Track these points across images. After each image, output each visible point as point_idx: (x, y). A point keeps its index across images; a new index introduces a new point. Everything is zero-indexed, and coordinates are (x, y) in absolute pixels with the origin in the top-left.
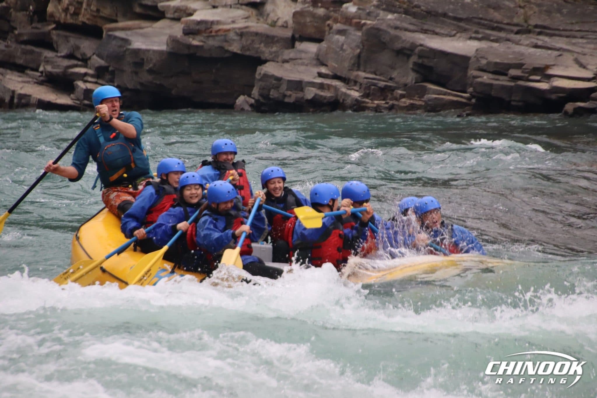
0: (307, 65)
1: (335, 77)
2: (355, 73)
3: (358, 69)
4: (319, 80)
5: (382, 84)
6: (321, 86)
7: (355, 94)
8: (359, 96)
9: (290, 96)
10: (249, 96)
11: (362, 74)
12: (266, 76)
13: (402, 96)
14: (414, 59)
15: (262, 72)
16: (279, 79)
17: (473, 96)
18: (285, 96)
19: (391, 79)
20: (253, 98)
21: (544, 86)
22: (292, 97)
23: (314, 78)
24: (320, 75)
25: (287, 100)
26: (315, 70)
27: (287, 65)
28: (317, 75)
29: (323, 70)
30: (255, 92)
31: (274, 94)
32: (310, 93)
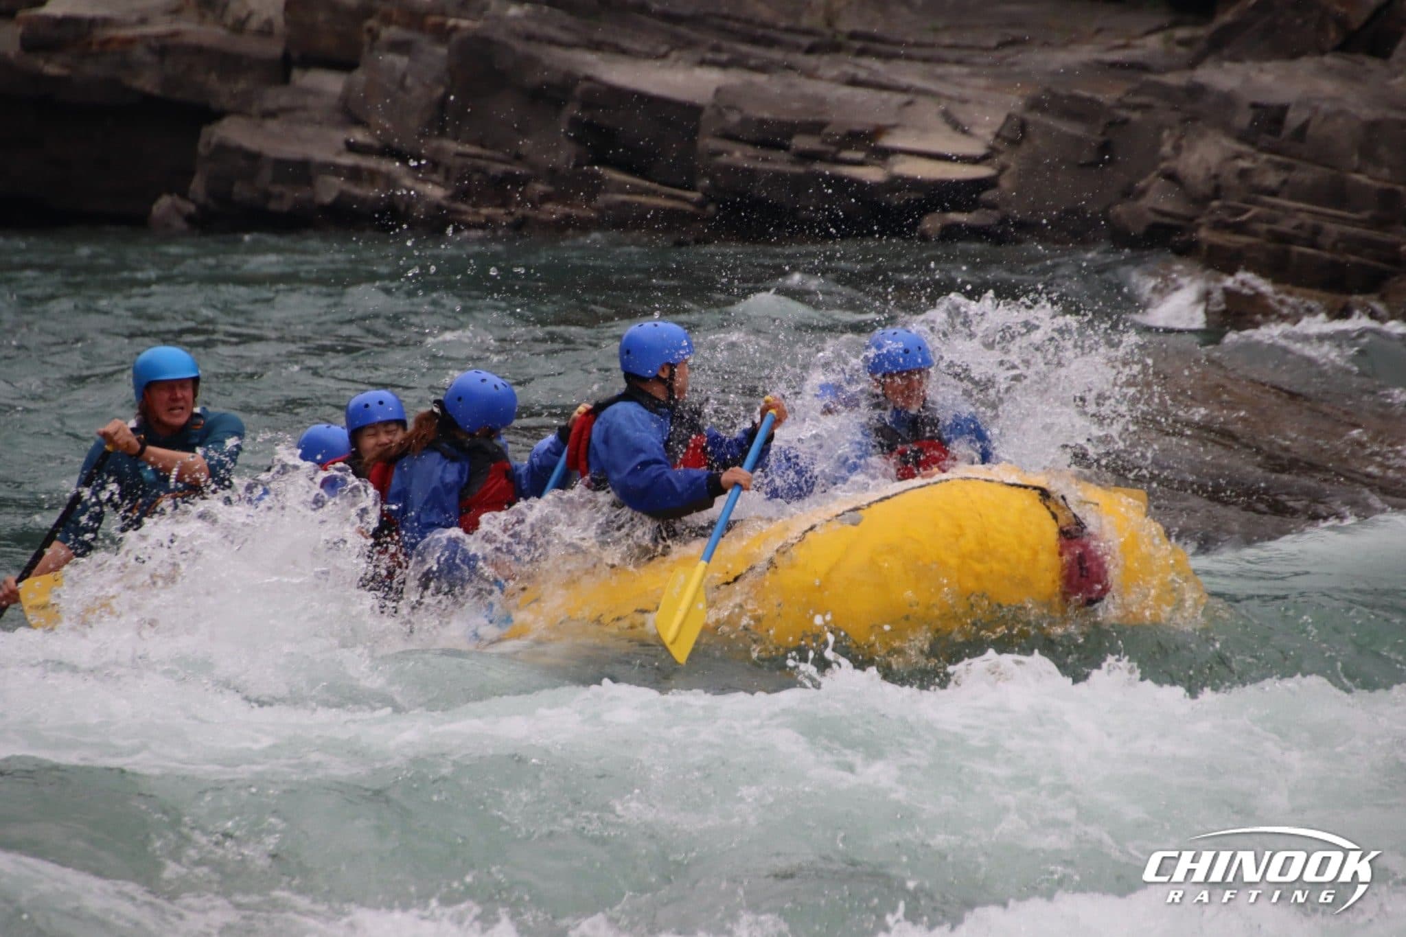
0: (320, 123)
1: (388, 151)
2: (435, 143)
3: (442, 134)
4: (348, 160)
5: (498, 169)
6: (355, 174)
7: (435, 192)
8: (445, 198)
9: (281, 196)
10: (184, 195)
11: (452, 146)
12: (223, 149)
13: (546, 198)
14: (573, 110)
15: (214, 140)
16: (255, 158)
17: (708, 198)
18: (268, 196)
19: (518, 157)
20: (193, 201)
21: (872, 174)
22: (287, 198)
23: (339, 154)
24: (352, 147)
25: (273, 206)
26: (340, 136)
27: (272, 125)
28: (342, 146)
29: (359, 136)
30: (198, 186)
31: (240, 191)
32: (329, 189)
